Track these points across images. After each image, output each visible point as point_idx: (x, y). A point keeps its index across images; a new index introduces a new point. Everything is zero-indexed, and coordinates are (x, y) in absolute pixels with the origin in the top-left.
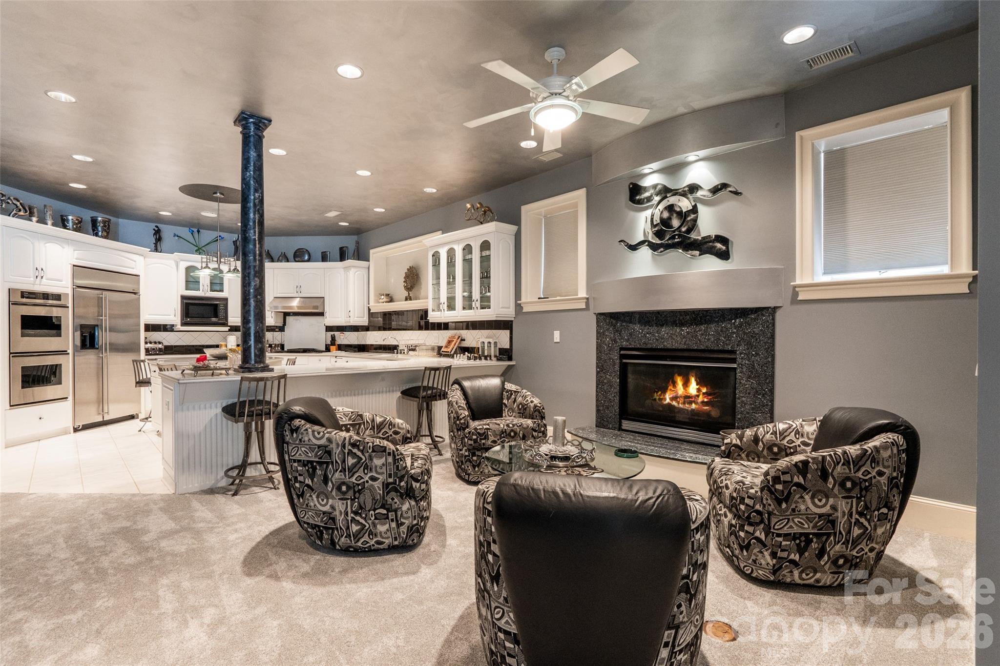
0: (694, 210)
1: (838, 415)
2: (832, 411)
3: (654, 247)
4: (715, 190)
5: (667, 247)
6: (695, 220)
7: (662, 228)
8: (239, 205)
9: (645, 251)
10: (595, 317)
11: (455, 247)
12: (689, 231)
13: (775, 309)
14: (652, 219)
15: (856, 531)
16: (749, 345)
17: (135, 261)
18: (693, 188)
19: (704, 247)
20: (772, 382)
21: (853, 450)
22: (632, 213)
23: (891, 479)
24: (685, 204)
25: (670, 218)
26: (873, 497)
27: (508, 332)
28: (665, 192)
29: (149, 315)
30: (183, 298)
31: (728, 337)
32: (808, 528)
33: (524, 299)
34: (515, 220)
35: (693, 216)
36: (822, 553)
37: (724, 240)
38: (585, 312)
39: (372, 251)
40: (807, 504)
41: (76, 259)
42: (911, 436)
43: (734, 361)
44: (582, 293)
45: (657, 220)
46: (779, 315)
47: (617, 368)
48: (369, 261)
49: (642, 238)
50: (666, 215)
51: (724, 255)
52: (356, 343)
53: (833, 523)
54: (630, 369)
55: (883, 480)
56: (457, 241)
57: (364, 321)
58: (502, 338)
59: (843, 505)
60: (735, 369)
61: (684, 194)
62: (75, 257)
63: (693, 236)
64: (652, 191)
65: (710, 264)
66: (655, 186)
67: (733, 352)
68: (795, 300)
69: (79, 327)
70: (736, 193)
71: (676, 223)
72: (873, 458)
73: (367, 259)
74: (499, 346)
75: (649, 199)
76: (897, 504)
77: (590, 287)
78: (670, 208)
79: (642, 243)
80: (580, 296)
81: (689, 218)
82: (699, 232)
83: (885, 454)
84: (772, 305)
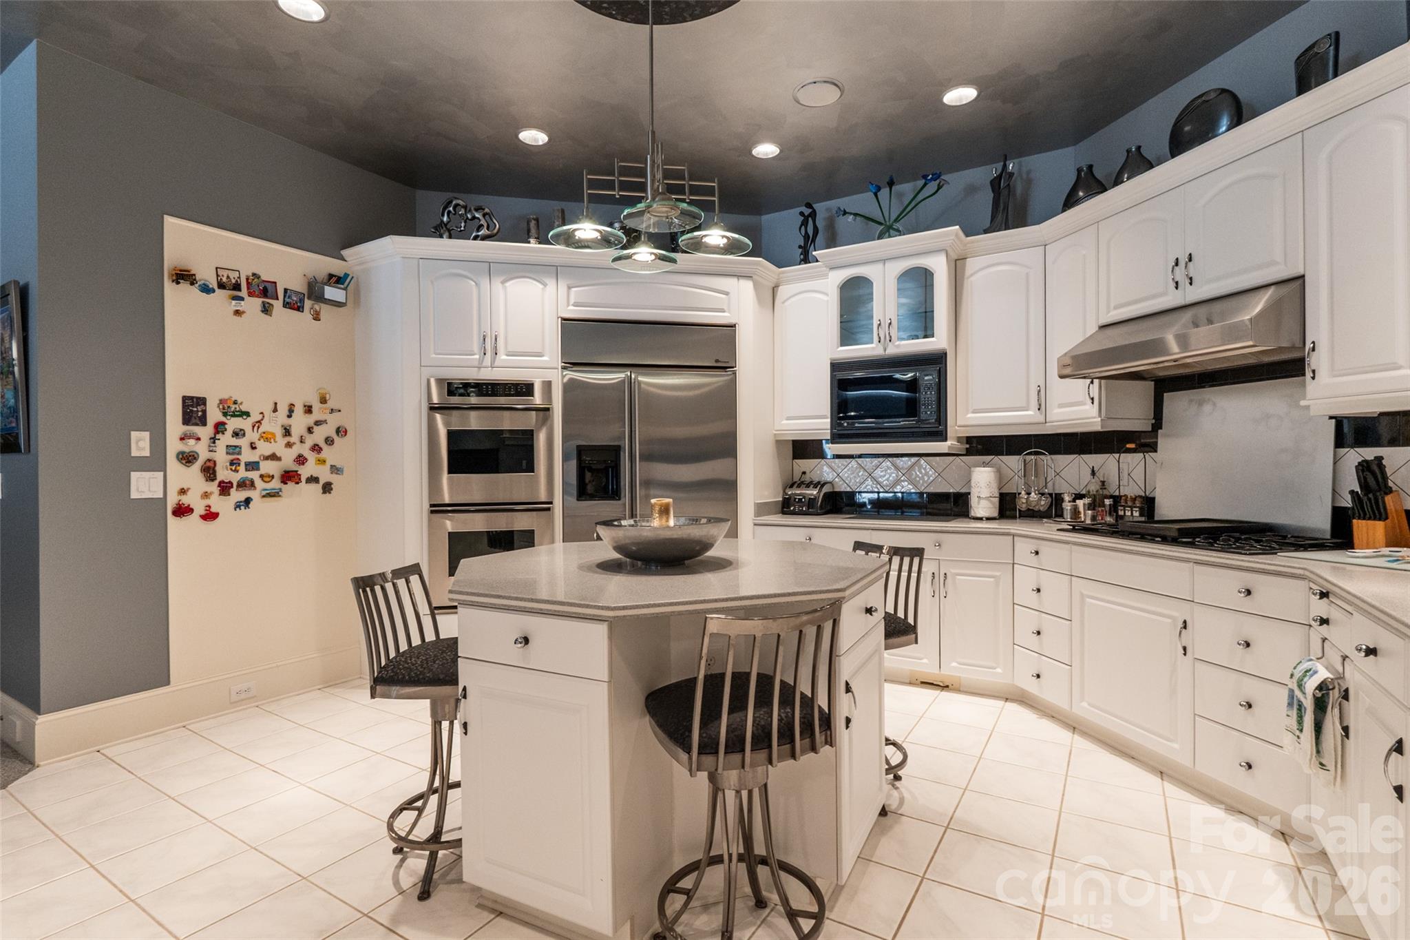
17: (727, 294)
29: (788, 418)
30: (836, 367)
41: (574, 305)
62: (572, 301)
69: (575, 453)
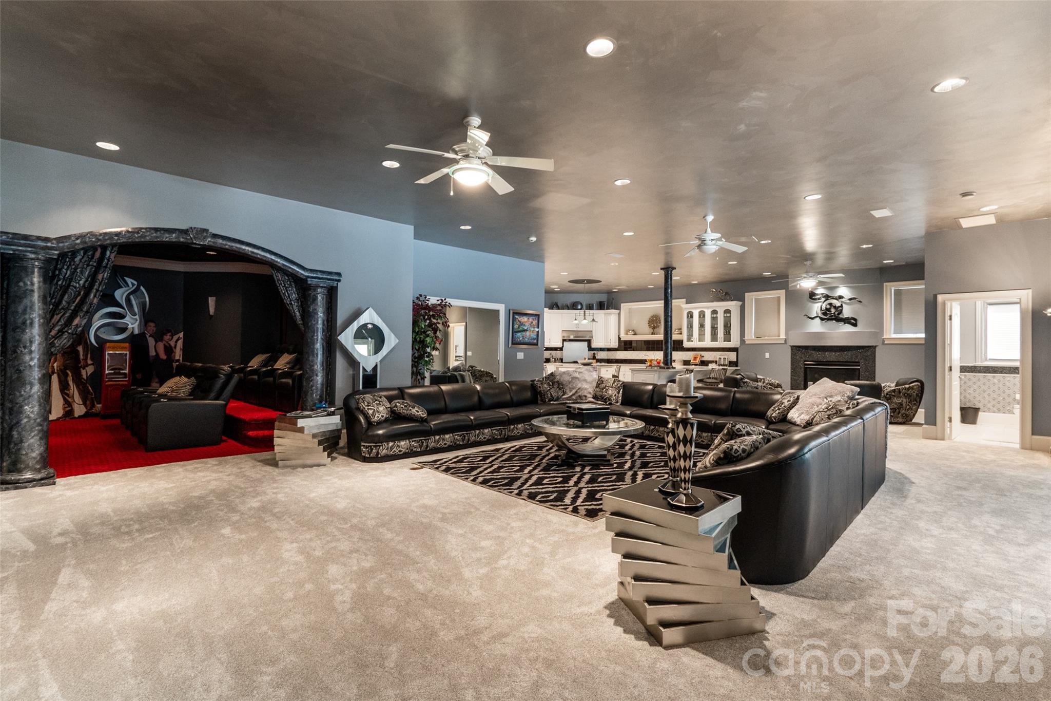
0: (842, 306)
1: (901, 381)
2: (900, 379)
3: (822, 319)
4: (850, 299)
5: (828, 319)
6: (842, 310)
7: (826, 312)
8: (663, 301)
9: (818, 320)
10: (790, 348)
11: (706, 311)
12: (839, 314)
13: (876, 346)
14: (821, 308)
15: (908, 407)
16: (865, 360)
18: (841, 297)
19: (847, 321)
20: (875, 373)
21: (907, 386)
22: (810, 304)
23: (917, 394)
24: (837, 303)
25: (830, 308)
26: (912, 398)
27: (735, 353)
28: (827, 297)
31: (857, 357)
32: (895, 406)
33: (746, 338)
34: (741, 299)
35: (840, 308)
36: (899, 413)
37: (855, 320)
38: (785, 345)
39: (622, 305)
40: (895, 400)
42: (922, 383)
43: (859, 366)
44: (783, 336)
45: (824, 308)
46: (877, 348)
47: (803, 370)
48: (620, 310)
49: (815, 315)
50: (828, 307)
51: (855, 325)
52: (606, 358)
53: (902, 405)
54: (808, 370)
55: (915, 394)
56: (708, 308)
57: (615, 344)
58: (732, 356)
59: (905, 400)
60: (859, 369)
61: (836, 299)
63: (841, 316)
64: (821, 296)
65: (848, 328)
66: (822, 294)
67: (859, 362)
68: (883, 343)
70: (860, 302)
71: (833, 310)
72: (912, 388)
73: (618, 308)
74: (729, 360)
75: (819, 299)
76: (918, 400)
77: (787, 334)
78: (831, 304)
79: (816, 317)
80: (781, 337)
81: (839, 310)
82: (843, 315)
83: (915, 387)
84: (874, 345)
